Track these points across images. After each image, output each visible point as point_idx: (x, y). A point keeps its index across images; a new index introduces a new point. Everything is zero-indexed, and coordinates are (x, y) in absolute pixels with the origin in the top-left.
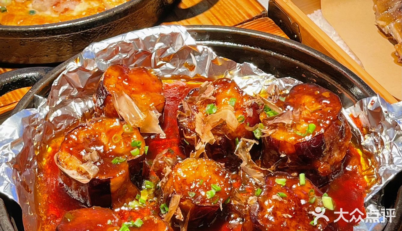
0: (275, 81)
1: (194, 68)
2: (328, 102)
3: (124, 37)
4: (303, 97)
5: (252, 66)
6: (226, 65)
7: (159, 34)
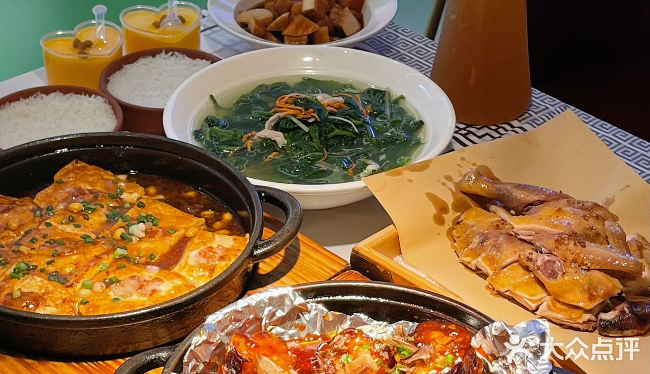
0: (388, 327)
1: (304, 328)
2: (457, 334)
3: (235, 306)
4: (431, 333)
5: (363, 316)
6: (337, 319)
7: (268, 297)
